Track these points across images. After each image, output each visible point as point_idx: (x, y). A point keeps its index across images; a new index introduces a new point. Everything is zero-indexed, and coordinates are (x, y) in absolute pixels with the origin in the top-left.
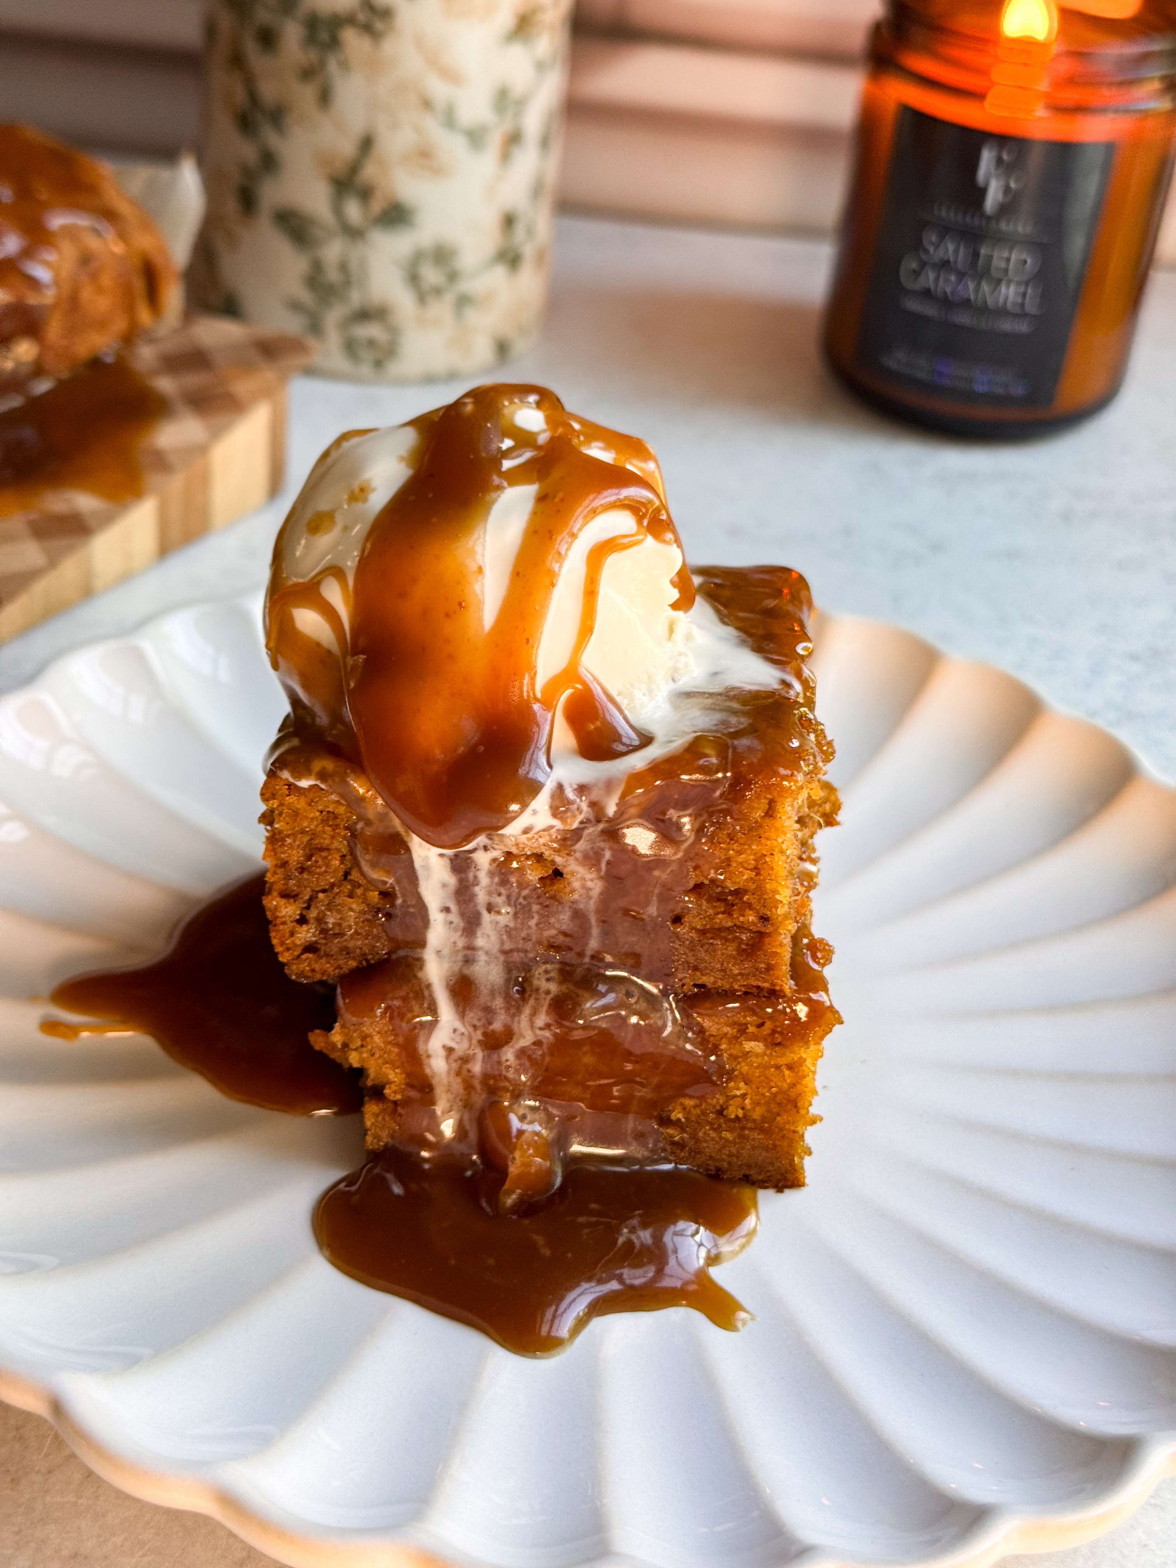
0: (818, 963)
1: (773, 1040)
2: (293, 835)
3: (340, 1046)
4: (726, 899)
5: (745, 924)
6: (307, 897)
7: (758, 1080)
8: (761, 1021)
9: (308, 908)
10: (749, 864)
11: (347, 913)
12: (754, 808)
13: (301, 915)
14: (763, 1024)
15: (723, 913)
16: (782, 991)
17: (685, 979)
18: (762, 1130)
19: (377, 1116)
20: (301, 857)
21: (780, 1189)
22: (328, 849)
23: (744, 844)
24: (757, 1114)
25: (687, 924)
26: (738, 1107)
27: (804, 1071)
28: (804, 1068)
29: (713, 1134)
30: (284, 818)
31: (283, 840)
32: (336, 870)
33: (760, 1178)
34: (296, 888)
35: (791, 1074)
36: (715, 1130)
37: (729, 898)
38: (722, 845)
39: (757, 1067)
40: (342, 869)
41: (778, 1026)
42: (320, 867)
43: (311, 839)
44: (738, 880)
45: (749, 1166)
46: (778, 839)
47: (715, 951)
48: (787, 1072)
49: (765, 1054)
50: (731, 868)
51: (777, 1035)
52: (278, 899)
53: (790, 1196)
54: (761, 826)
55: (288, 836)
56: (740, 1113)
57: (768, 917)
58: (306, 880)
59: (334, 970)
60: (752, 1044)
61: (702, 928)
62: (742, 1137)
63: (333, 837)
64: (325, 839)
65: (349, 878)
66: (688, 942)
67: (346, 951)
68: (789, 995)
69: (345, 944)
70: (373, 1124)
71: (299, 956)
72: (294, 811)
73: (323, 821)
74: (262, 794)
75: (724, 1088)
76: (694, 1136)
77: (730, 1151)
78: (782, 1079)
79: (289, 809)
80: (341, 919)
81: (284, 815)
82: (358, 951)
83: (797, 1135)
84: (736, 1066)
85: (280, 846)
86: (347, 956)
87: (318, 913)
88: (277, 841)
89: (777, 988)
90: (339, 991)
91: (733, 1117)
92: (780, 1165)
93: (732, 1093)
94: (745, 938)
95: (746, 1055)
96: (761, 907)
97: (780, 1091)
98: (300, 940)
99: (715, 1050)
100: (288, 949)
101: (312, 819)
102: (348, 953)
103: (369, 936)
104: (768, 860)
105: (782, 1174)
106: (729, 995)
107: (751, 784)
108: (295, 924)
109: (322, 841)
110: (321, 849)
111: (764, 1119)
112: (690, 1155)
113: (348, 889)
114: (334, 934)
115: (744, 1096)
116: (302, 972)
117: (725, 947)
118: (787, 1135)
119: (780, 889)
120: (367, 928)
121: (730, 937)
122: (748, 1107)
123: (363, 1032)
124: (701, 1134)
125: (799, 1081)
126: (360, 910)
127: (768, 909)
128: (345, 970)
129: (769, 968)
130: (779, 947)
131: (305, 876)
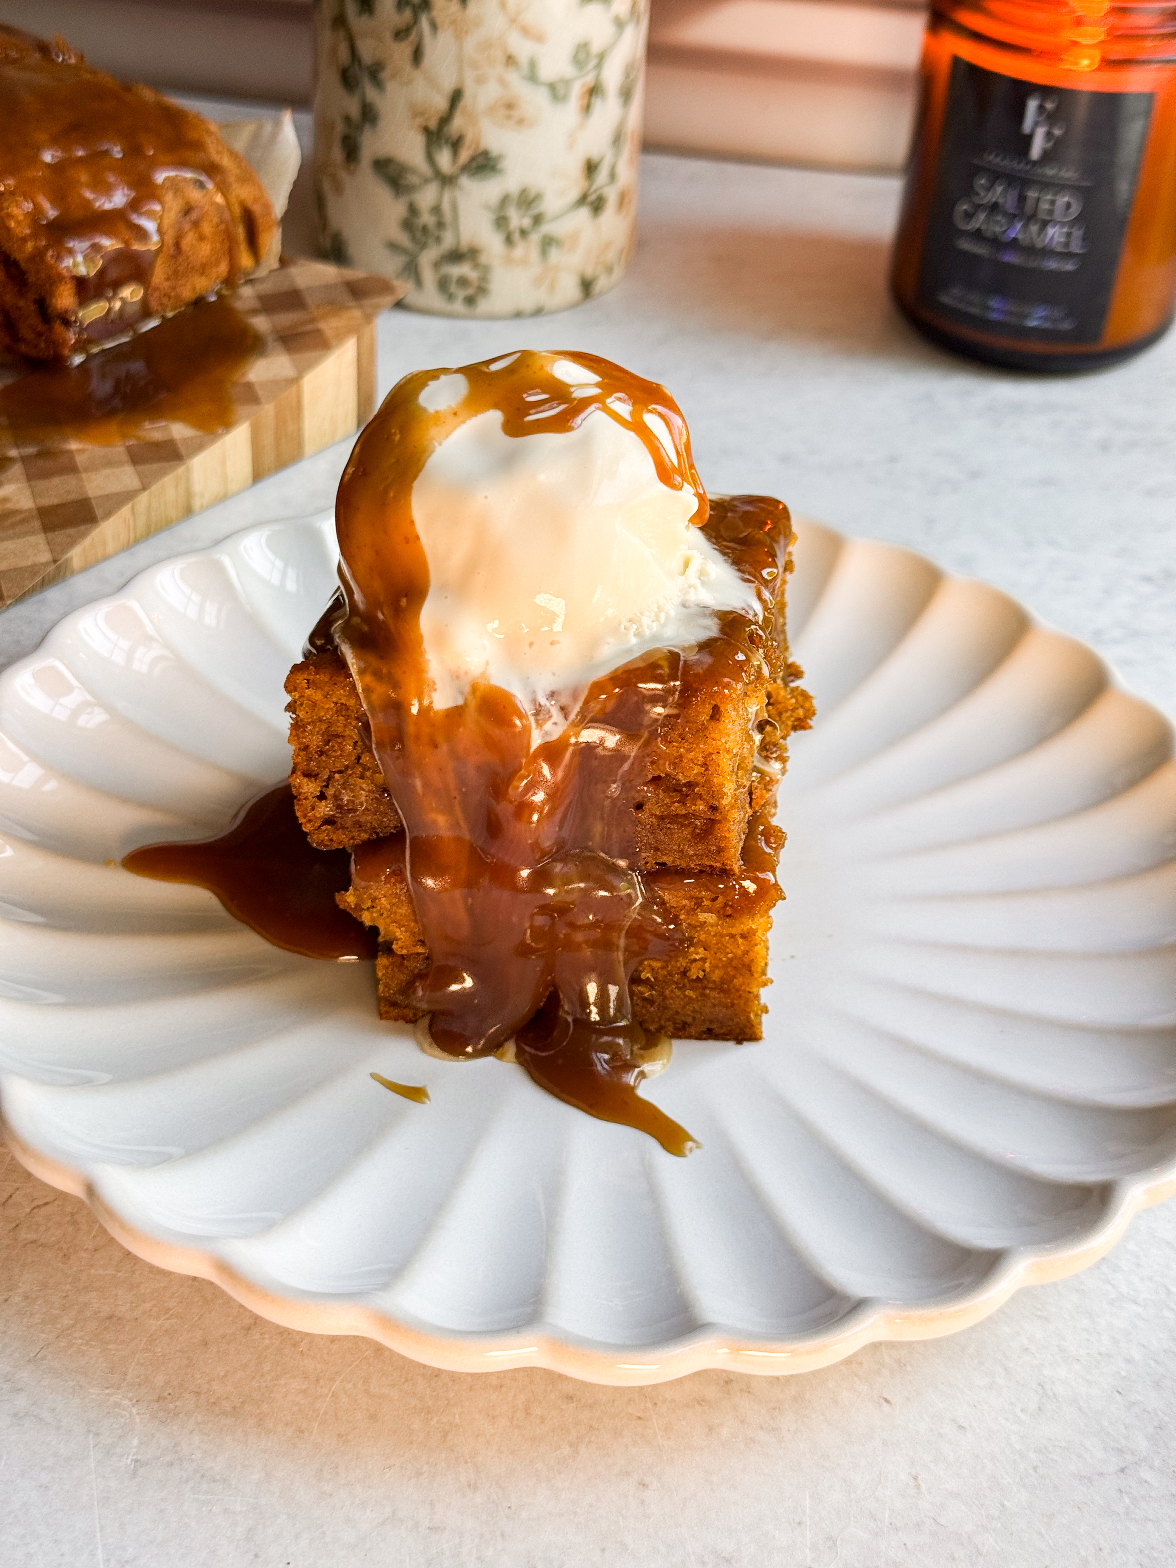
0: (771, 848)
1: (724, 912)
2: (313, 722)
3: (353, 907)
4: (682, 790)
5: (697, 812)
6: (326, 777)
7: (716, 946)
8: (714, 896)
9: (327, 786)
10: (698, 760)
11: (359, 791)
12: (699, 712)
13: (321, 792)
14: (717, 898)
15: (679, 802)
16: (732, 870)
17: (648, 858)
18: (722, 990)
19: (388, 968)
20: (320, 742)
21: (739, 1041)
22: (343, 736)
23: (693, 743)
24: (716, 976)
25: (647, 810)
26: (700, 969)
27: (756, 940)
28: (757, 937)
29: (678, 993)
30: (304, 708)
31: (304, 726)
32: (349, 755)
33: (722, 1031)
34: (316, 768)
35: (744, 942)
36: (680, 989)
37: (684, 789)
38: (674, 744)
39: (715, 936)
40: (355, 753)
41: (730, 901)
42: (335, 751)
43: (329, 727)
44: (689, 774)
45: (711, 1021)
46: (722, 740)
47: (672, 834)
48: (740, 941)
49: (717, 925)
50: (683, 764)
51: (728, 908)
52: (301, 778)
53: (748, 1048)
54: (706, 728)
55: (309, 724)
56: (701, 974)
57: (717, 807)
58: (324, 761)
59: (349, 840)
60: (706, 915)
61: (661, 814)
62: (703, 995)
63: (345, 726)
64: (338, 727)
65: (361, 761)
66: (648, 827)
67: (358, 825)
68: (738, 874)
69: (358, 818)
70: (383, 975)
71: (319, 827)
72: (313, 702)
73: (337, 711)
74: (286, 687)
75: (686, 952)
76: (661, 994)
77: (694, 1007)
78: (736, 947)
79: (309, 700)
80: (353, 796)
81: (304, 706)
82: (369, 825)
83: (751, 995)
84: (694, 934)
85: (302, 732)
86: (360, 829)
87: (335, 791)
88: (300, 727)
89: (728, 868)
90: (353, 857)
91: (694, 978)
92: (738, 1020)
93: (692, 957)
94: (699, 824)
95: (703, 924)
96: (710, 797)
97: (735, 957)
98: (320, 813)
99: (675, 920)
100: (310, 821)
101: (328, 709)
102: (360, 826)
103: (377, 811)
104: (714, 757)
105: (741, 1029)
106: (684, 873)
107: (696, 691)
108: (316, 799)
109: (336, 729)
110: (338, 736)
111: (723, 981)
112: (658, 1009)
113: (360, 771)
114: (348, 810)
115: (703, 960)
116: (322, 841)
117: (680, 831)
118: (743, 995)
119: (725, 782)
120: (375, 805)
121: (686, 822)
122: (708, 970)
123: (371, 894)
124: (667, 992)
125: (752, 948)
126: (369, 789)
127: (716, 800)
128: (358, 841)
129: (720, 850)
130: (728, 832)
131: (324, 758)
